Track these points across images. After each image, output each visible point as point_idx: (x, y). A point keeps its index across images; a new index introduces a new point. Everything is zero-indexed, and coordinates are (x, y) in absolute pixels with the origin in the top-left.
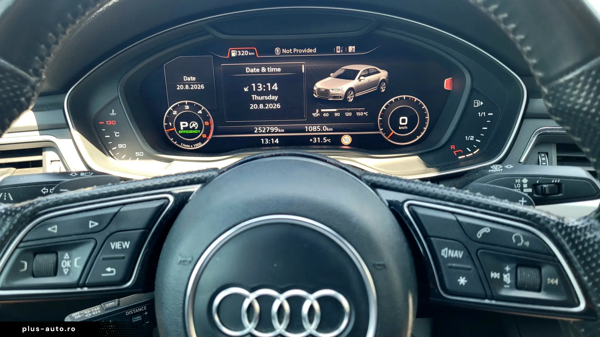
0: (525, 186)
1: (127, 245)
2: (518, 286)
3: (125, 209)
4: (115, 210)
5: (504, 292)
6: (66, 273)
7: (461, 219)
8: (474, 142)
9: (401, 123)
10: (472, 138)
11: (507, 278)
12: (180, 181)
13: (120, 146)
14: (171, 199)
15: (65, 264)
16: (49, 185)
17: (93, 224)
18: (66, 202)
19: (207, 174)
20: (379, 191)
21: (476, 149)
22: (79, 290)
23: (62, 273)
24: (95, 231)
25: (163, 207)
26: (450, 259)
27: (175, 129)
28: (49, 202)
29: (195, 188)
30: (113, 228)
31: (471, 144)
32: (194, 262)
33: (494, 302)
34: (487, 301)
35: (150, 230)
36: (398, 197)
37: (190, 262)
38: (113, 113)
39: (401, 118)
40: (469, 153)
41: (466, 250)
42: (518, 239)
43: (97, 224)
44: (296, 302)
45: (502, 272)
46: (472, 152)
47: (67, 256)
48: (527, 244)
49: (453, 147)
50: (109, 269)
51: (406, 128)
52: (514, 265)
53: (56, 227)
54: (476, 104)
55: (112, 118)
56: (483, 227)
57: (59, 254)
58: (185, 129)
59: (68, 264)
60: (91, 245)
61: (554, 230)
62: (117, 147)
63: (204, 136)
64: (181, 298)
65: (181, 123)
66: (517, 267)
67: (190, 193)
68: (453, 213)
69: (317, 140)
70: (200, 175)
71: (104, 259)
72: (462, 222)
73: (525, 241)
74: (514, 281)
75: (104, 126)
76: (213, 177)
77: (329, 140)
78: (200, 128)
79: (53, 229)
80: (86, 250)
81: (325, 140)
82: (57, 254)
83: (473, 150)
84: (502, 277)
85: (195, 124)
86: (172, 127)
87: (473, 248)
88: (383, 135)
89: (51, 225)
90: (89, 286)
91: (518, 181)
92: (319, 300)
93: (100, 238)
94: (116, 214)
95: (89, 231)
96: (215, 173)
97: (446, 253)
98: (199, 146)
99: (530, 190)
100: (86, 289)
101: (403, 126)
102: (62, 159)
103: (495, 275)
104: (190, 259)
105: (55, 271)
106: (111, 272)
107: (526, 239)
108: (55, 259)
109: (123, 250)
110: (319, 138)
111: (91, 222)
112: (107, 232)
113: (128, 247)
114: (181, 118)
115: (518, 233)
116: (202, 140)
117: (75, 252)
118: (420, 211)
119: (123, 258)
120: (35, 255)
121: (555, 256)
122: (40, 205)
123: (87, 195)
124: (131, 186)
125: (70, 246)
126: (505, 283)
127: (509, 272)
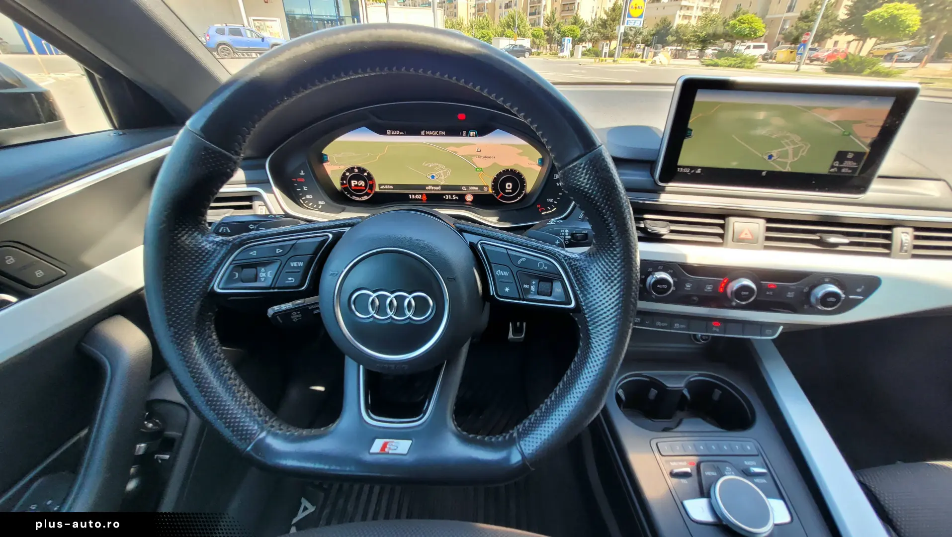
0: (567, 234)
1: (301, 264)
2: (539, 293)
3: (300, 241)
4: (294, 242)
5: (530, 297)
6: (263, 280)
7: (510, 252)
8: (553, 203)
9: (507, 188)
10: (552, 200)
11: (533, 288)
12: (336, 224)
13: (308, 197)
14: (331, 236)
15: (262, 275)
16: (254, 223)
17: (278, 251)
18: (261, 236)
19: (354, 221)
20: (464, 234)
21: (554, 208)
22: (272, 291)
23: (260, 281)
24: (280, 255)
25: (324, 242)
26: (501, 276)
27: (348, 185)
28: (250, 236)
29: (347, 229)
30: (291, 254)
31: (550, 204)
32: (339, 275)
33: (525, 302)
34: (521, 302)
35: (317, 255)
36: (474, 239)
37: (337, 274)
38: (302, 173)
39: (507, 184)
40: (550, 210)
41: (510, 271)
42: (541, 265)
43: (281, 251)
44: (400, 299)
45: (530, 284)
46: (551, 210)
47: (263, 270)
48: (546, 268)
49: (539, 206)
50: (290, 279)
51: (511, 191)
52: (538, 281)
53: (255, 252)
54: (555, 177)
55: (302, 177)
56: (522, 257)
57: (258, 268)
58: (355, 185)
59: (264, 275)
60: (278, 264)
61: (563, 260)
62: (305, 197)
63: (369, 191)
64: (332, 296)
65: (352, 182)
66: (539, 282)
67: (344, 232)
68: (506, 249)
69: (449, 197)
70: (350, 221)
71: (287, 272)
72: (510, 254)
73: (545, 266)
74: (537, 289)
75: (297, 182)
76: (358, 223)
77: (457, 198)
78: (366, 186)
79: (254, 253)
80: (275, 266)
81: (454, 197)
82: (256, 268)
83: (552, 208)
84: (530, 287)
85: (362, 183)
86: (346, 184)
87: (515, 270)
88: (495, 195)
89: (252, 250)
90: (278, 288)
91: (563, 231)
92: (414, 298)
93: (284, 259)
94: (294, 244)
95: (277, 255)
96: (360, 220)
97: (498, 273)
98: (365, 198)
99: (569, 237)
100: (276, 290)
101: (509, 189)
102: (266, 205)
103: (526, 286)
104: (337, 273)
105: (256, 279)
106: (291, 280)
107: (546, 265)
108: (255, 272)
109: (298, 267)
110: (450, 196)
111: (278, 249)
112: (288, 256)
113: (302, 265)
114: (352, 178)
115: (542, 261)
116: (367, 194)
117: (268, 267)
118: (486, 247)
119: (299, 272)
120: (242, 269)
121: (561, 275)
122: (244, 238)
123: (287, 230)
124: (316, 226)
125: (265, 264)
126: (532, 291)
127: (534, 284)
